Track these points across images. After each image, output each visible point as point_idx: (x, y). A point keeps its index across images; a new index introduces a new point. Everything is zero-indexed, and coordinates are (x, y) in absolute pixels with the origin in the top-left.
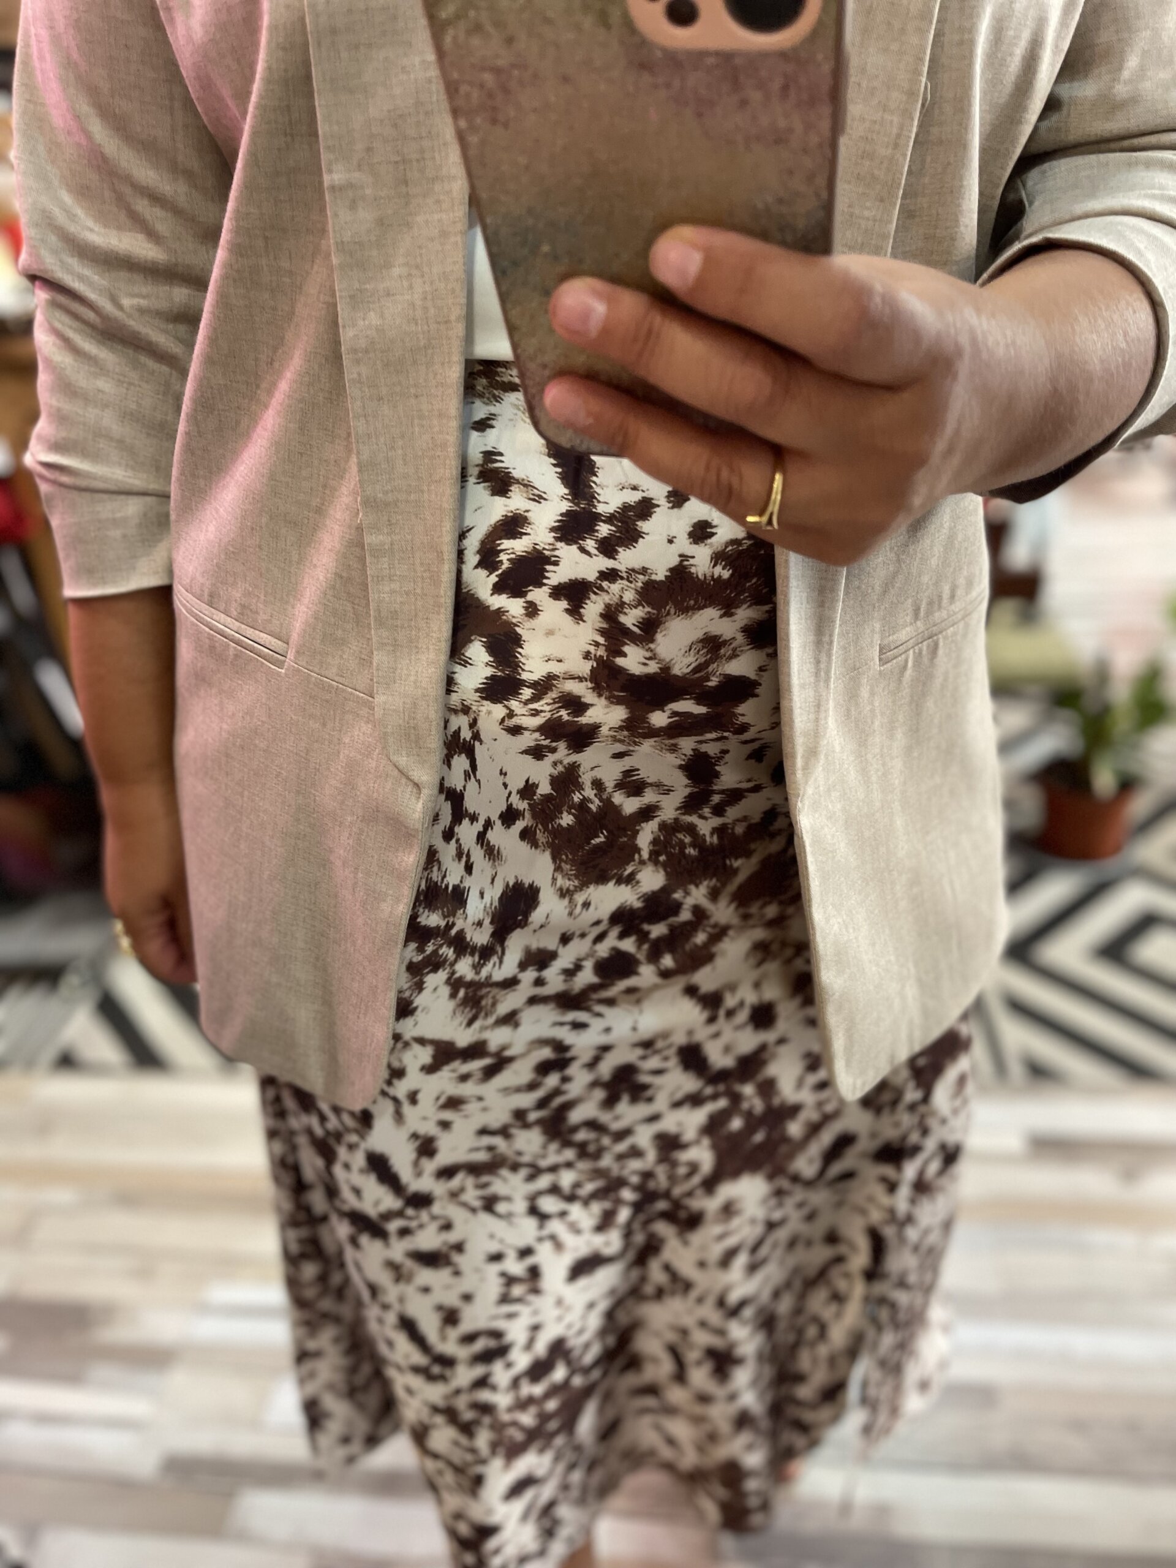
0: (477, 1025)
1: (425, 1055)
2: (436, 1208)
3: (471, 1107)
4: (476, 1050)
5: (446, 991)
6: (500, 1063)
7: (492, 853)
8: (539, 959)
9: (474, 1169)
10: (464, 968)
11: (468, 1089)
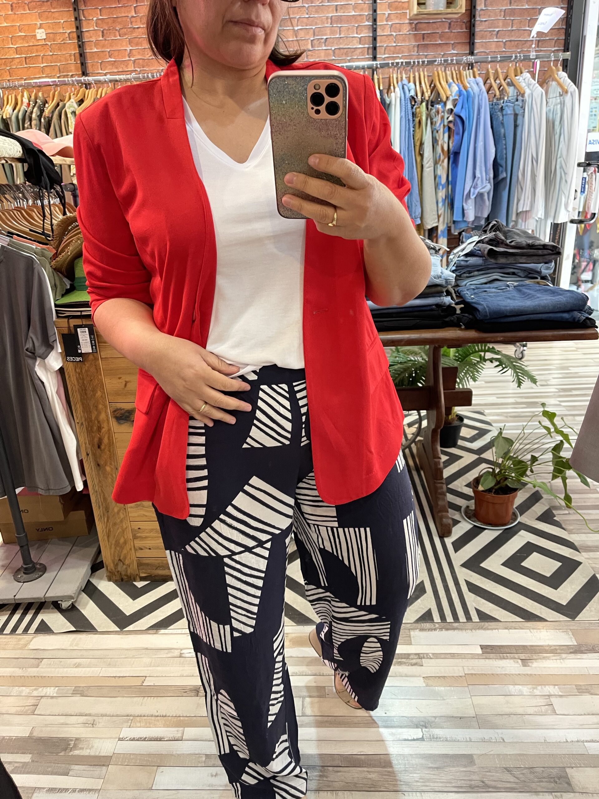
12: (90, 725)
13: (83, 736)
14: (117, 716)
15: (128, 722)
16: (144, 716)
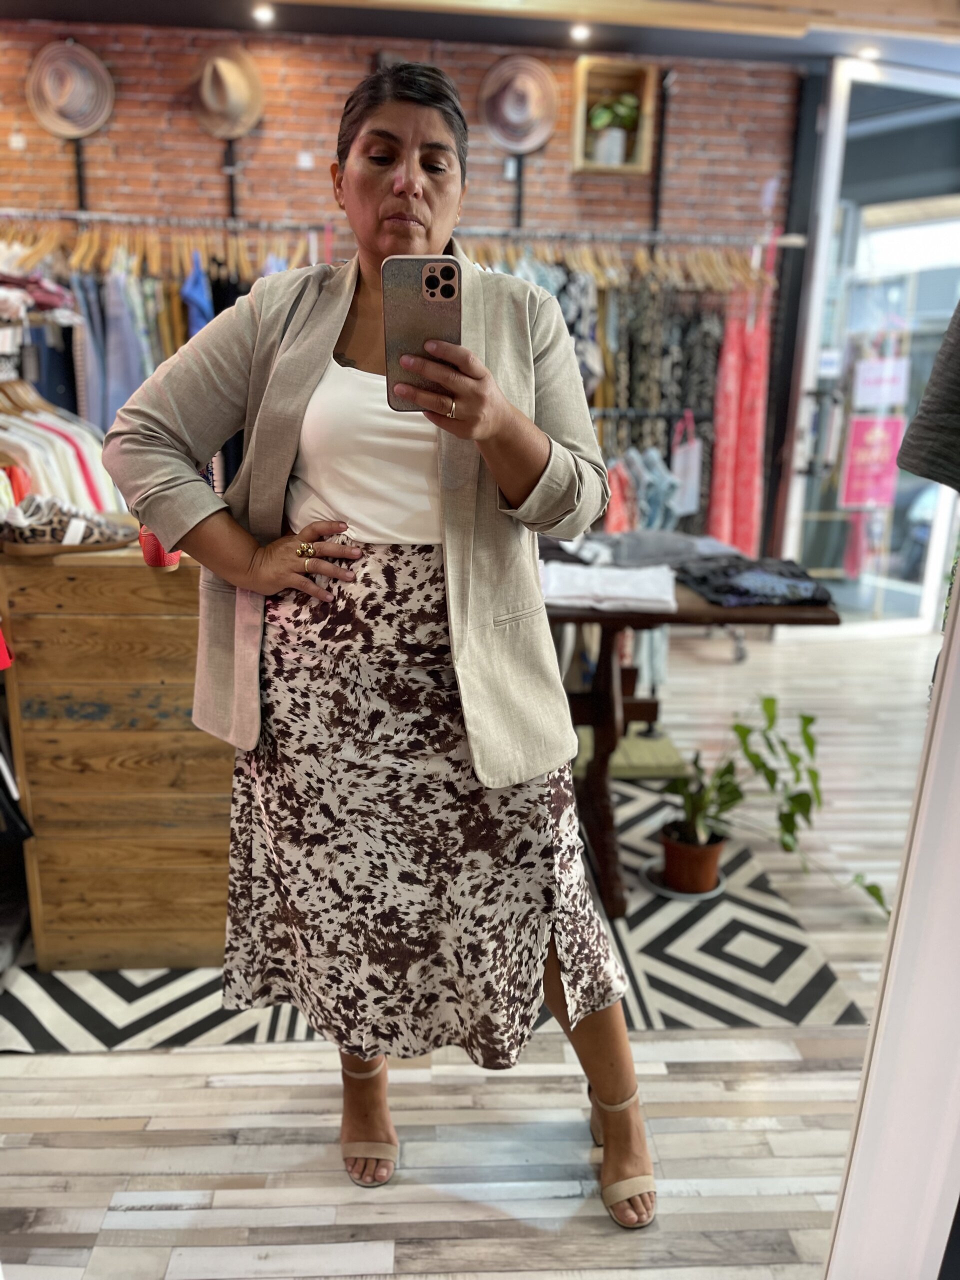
0: (364, 757)
1: (345, 766)
2: (346, 827)
3: (362, 788)
4: (363, 767)
5: (353, 743)
6: (372, 773)
7: (367, 698)
8: (387, 738)
9: (361, 813)
10: (359, 736)
11: (360, 781)
12: (61, 1189)
13: (50, 1204)
14: (105, 1175)
15: (121, 1183)
16: (149, 1174)
